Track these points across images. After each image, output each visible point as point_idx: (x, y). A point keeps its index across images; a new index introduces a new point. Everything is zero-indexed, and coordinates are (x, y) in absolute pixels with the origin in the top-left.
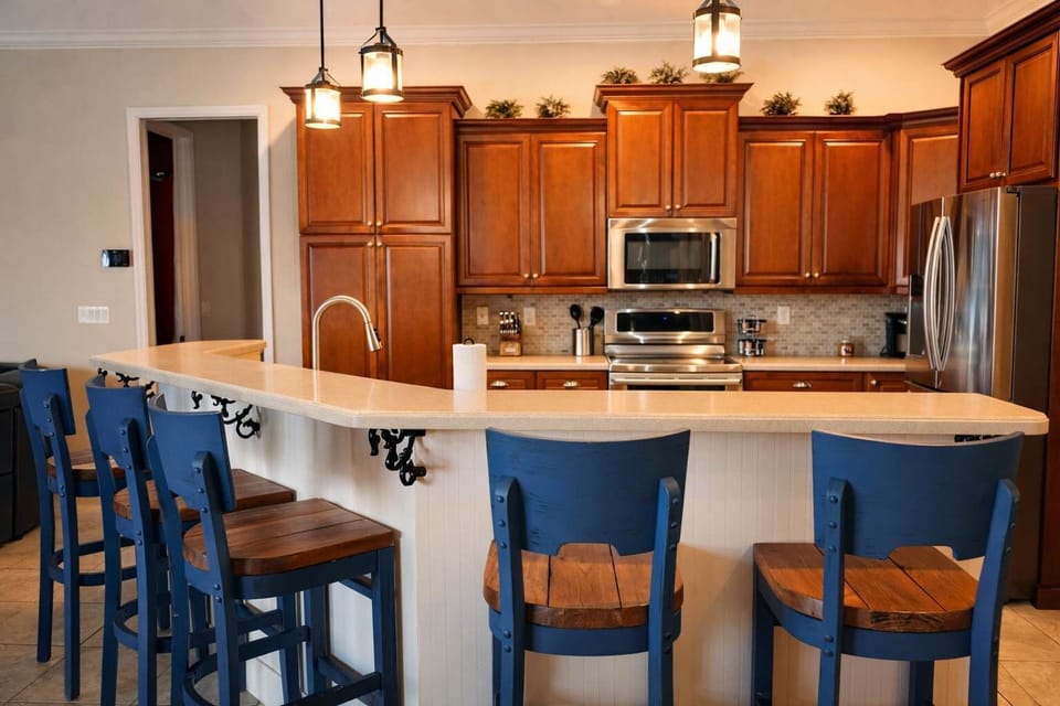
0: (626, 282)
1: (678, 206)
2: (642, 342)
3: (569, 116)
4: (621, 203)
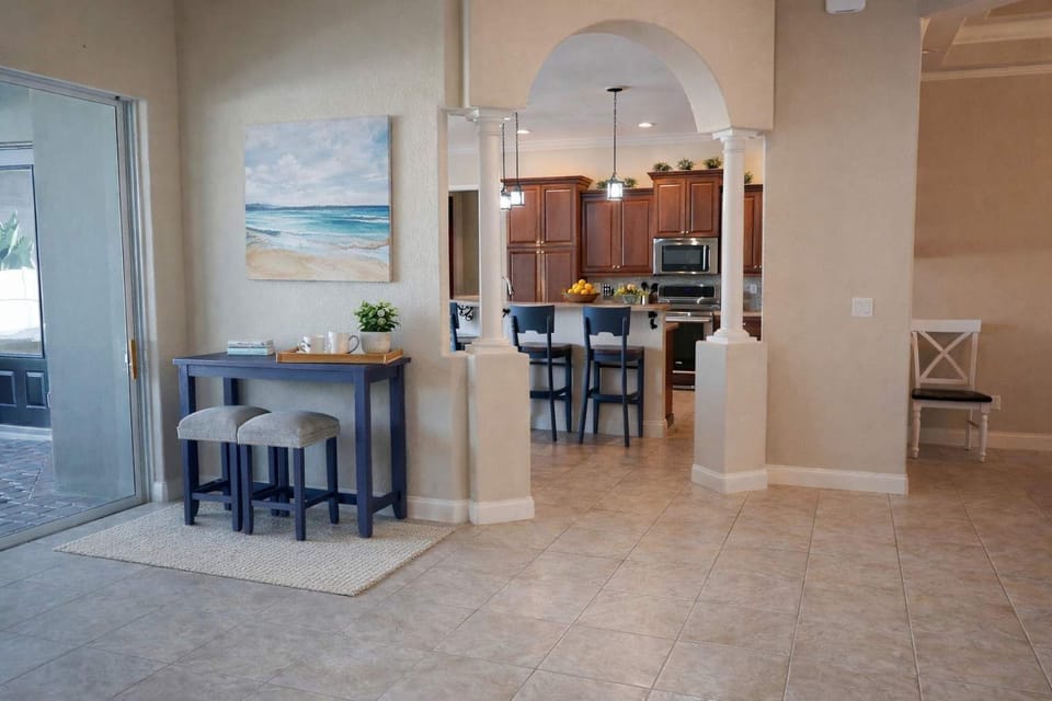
0: (662, 270)
1: (688, 232)
4: (660, 230)
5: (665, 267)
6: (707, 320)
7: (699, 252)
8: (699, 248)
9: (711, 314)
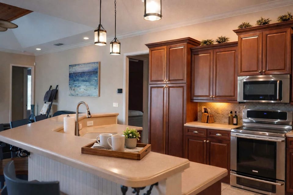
0: (244, 99)
1: (263, 71)
2: (254, 122)
3: (229, 42)
4: (243, 71)
5: (246, 97)
6: (280, 140)
7: (273, 85)
8: (275, 82)
9: (283, 135)
